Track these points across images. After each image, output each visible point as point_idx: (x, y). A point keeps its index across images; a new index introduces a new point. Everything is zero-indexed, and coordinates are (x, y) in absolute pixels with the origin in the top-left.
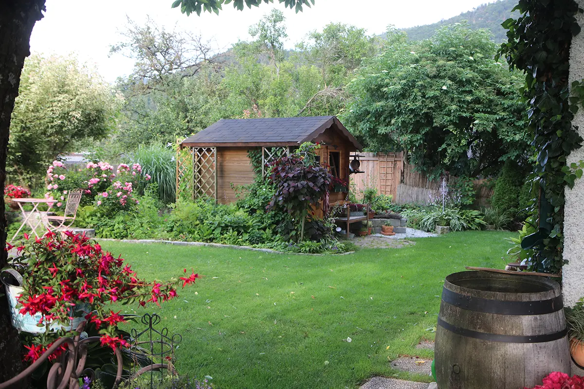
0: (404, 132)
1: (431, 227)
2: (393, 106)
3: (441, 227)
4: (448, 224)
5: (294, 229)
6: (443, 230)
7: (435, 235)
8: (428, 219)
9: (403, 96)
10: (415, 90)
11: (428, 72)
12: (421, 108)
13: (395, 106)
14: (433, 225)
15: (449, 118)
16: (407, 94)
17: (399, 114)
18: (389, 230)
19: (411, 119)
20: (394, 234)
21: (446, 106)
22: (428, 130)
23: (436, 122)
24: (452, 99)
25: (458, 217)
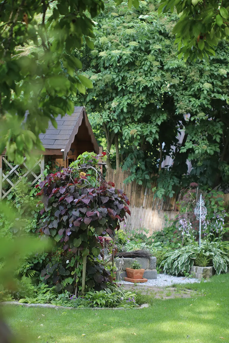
0: (129, 120)
1: (184, 268)
2: (113, 79)
3: (203, 268)
4: (210, 263)
5: (70, 276)
6: (205, 271)
7: (193, 281)
8: (179, 257)
9: (131, 65)
10: (150, 57)
11: (167, 30)
12: (159, 86)
13: (116, 80)
14: (187, 266)
15: (198, 102)
16: (137, 63)
17: (123, 93)
18: (139, 274)
19: (142, 101)
20: (146, 281)
21: (193, 82)
22: (165, 118)
23: (180, 108)
24: (201, 72)
25: (221, 253)
